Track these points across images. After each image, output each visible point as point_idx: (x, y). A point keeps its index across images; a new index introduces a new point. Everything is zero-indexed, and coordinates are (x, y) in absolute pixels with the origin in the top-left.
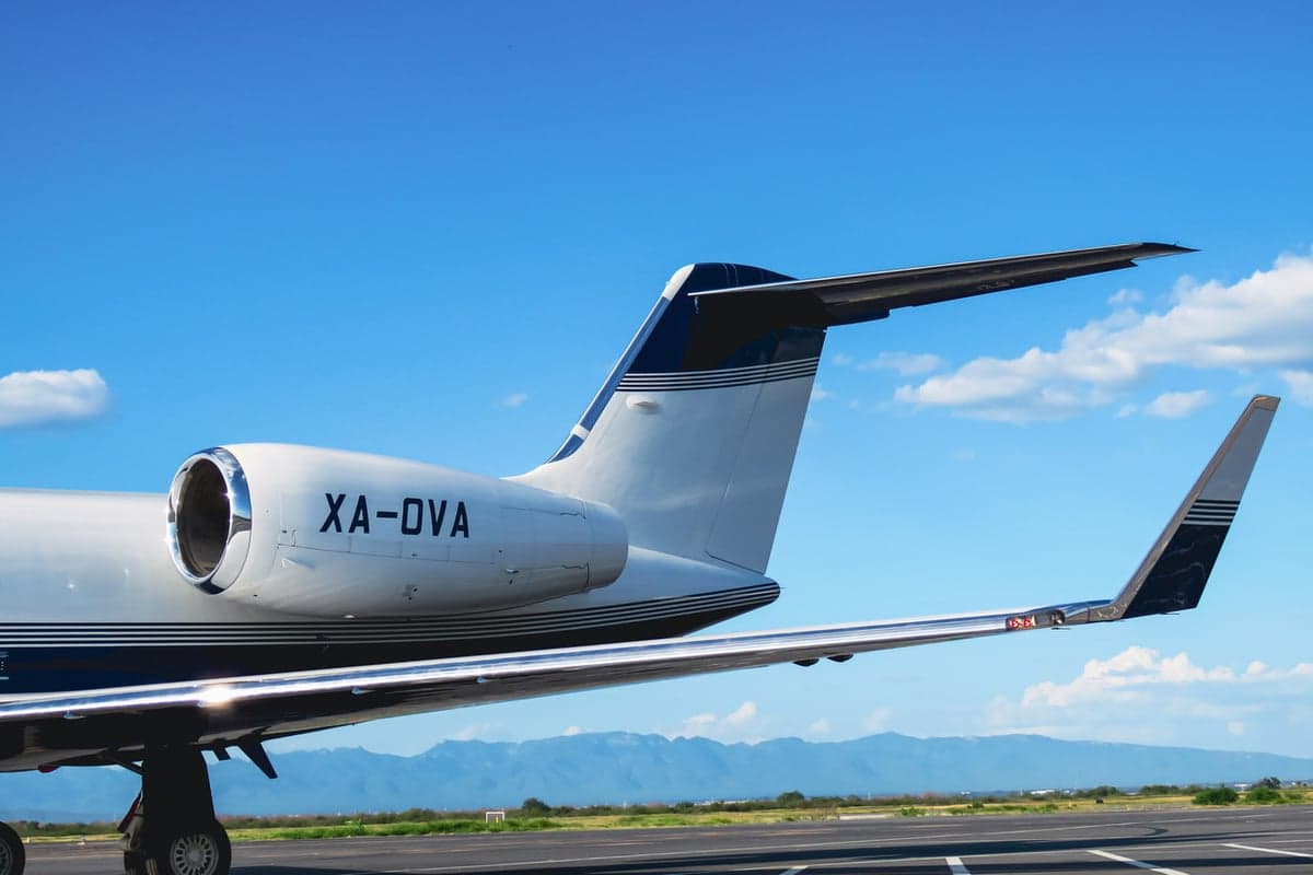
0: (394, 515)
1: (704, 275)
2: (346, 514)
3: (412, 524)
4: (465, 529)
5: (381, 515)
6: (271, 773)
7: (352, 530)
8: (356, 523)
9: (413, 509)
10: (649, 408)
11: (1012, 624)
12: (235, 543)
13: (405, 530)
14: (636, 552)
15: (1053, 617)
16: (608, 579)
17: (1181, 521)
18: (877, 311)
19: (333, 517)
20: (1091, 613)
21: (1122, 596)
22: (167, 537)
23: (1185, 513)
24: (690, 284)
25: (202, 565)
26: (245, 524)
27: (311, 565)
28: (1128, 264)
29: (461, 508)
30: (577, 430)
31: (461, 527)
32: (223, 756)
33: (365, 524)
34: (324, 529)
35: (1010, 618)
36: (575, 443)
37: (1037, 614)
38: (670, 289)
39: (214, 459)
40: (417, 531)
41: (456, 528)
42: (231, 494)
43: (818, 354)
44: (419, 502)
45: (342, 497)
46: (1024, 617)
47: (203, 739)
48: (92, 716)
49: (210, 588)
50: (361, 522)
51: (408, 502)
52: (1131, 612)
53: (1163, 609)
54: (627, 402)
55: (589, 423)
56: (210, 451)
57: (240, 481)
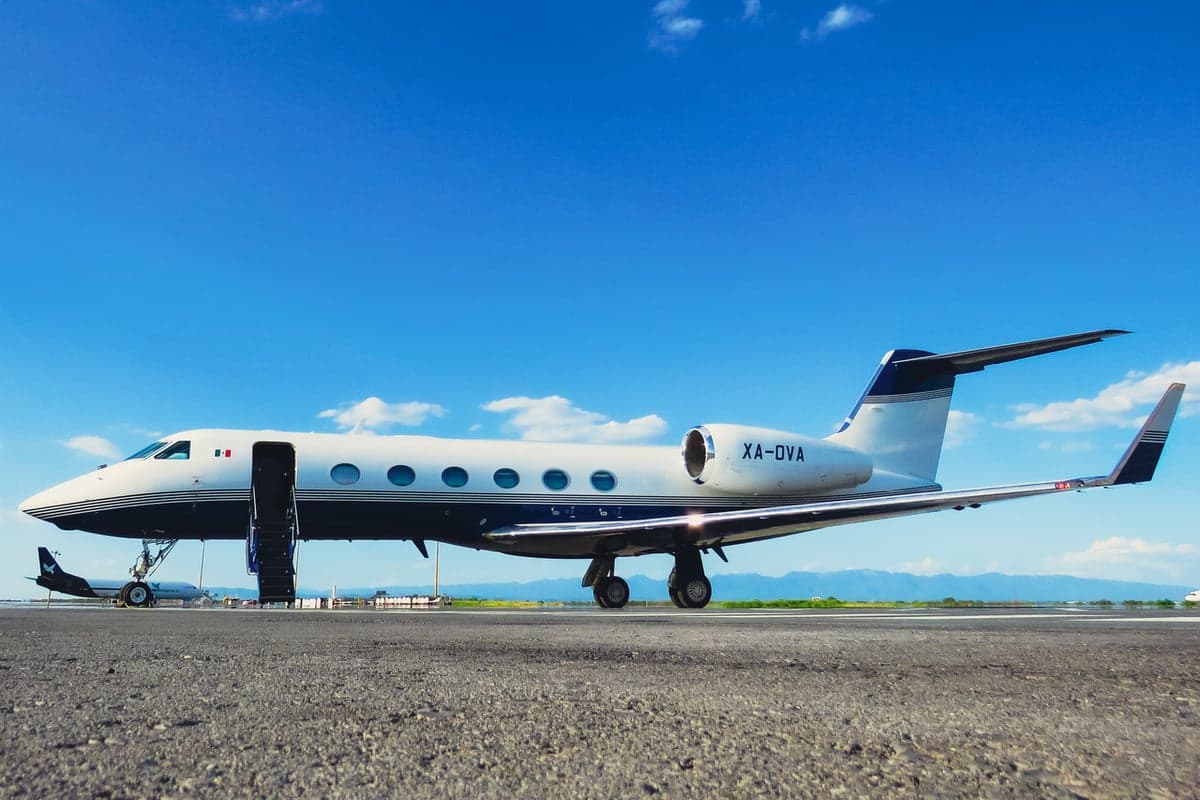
0: (772, 452)
1: (898, 355)
2: (753, 451)
3: (780, 456)
4: (802, 457)
5: (767, 452)
6: (726, 560)
7: (755, 458)
8: (757, 455)
9: (780, 449)
10: (878, 410)
11: (1059, 487)
12: (708, 464)
13: (777, 458)
14: (877, 471)
15: (1079, 483)
16: (865, 480)
17: (1139, 441)
18: (978, 367)
19: (747, 452)
20: (1097, 482)
21: (1113, 474)
22: (682, 461)
23: (1140, 437)
24: (893, 358)
25: (695, 473)
26: (712, 456)
27: (738, 471)
28: (1099, 340)
29: (800, 449)
30: (848, 420)
31: (801, 457)
32: (706, 552)
33: (761, 456)
34: (744, 457)
35: (1057, 484)
36: (847, 425)
37: (1070, 482)
38: (885, 361)
39: (699, 430)
40: (782, 458)
41: (798, 457)
42: (706, 444)
43: (952, 386)
44: (783, 447)
45: (750, 445)
46: (1064, 483)
47: (699, 543)
48: (656, 529)
49: (699, 482)
50: (759, 455)
51: (778, 447)
52: (1117, 482)
53: (1133, 481)
54: (868, 409)
55: (852, 417)
56: (699, 427)
57: (710, 439)
